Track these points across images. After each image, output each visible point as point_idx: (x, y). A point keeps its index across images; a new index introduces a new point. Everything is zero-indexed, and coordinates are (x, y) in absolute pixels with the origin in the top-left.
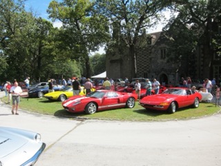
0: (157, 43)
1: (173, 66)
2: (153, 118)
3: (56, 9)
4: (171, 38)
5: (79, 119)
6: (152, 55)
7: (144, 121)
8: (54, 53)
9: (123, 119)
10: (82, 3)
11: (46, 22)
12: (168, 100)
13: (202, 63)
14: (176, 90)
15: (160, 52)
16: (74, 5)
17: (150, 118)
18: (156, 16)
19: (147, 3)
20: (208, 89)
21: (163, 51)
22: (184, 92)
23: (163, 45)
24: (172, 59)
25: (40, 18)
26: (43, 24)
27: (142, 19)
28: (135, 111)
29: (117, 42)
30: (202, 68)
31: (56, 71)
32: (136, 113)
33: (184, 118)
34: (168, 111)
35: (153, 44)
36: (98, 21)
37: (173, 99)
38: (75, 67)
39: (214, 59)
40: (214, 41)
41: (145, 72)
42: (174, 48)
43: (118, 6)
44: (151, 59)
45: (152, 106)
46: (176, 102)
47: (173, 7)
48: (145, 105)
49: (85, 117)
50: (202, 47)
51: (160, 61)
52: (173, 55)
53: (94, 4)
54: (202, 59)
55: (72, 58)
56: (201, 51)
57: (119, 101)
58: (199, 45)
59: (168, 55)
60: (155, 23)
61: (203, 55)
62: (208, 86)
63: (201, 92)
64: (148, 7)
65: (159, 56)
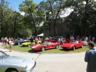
0: (65, 22)
1: (72, 31)
2: (67, 52)
3: (23, 8)
4: (71, 20)
5: (39, 53)
6: (63, 27)
7: (64, 53)
8: (22, 26)
9: (56, 53)
10: (33, 5)
11: (18, 13)
12: (72, 45)
13: (83, 30)
14: (74, 41)
15: (66, 25)
16: (30, 6)
17: (66, 52)
18: (64, 11)
19: (60, 5)
20: (86, 40)
21: (67, 25)
22: (77, 42)
23: (67, 23)
24: (71, 28)
25: (15, 11)
26: (17, 13)
27: (59, 11)
28: (59, 50)
29: (49, 22)
30: (83, 32)
31: (21, 33)
32: (60, 51)
33: (78, 52)
34: (72, 49)
35: (63, 22)
36: (40, 12)
37: (74, 45)
38: (29, 31)
39: (88, 28)
40: (88, 21)
41: (60, 33)
42: (72, 24)
43: (49, 7)
44: (62, 28)
45: (66, 47)
46: (75, 46)
47: (71, 7)
48: (63, 48)
49: (41, 52)
50: (83, 23)
51: (66, 29)
52: (71, 27)
53: (38, 5)
54: (83, 28)
55: (29, 28)
56: (83, 25)
57: (53, 46)
58: (82, 22)
59: (70, 27)
60: (64, 13)
61: (83, 26)
62: (86, 39)
63: (84, 42)
64: (61, 7)
65: (66, 27)
